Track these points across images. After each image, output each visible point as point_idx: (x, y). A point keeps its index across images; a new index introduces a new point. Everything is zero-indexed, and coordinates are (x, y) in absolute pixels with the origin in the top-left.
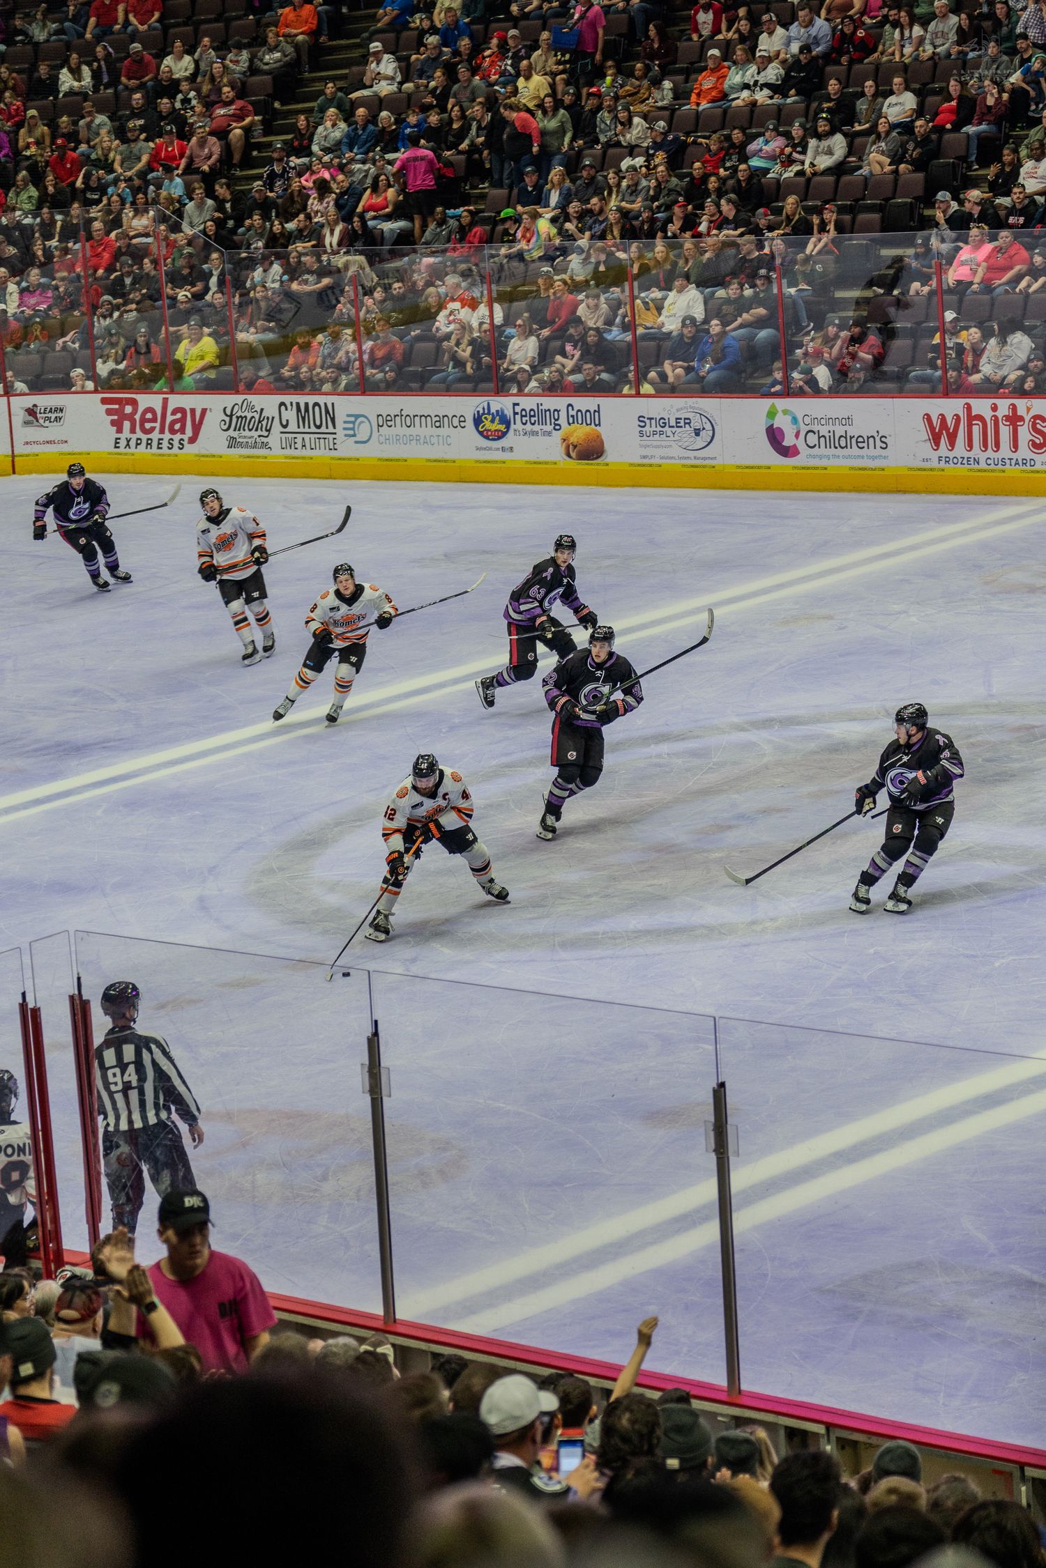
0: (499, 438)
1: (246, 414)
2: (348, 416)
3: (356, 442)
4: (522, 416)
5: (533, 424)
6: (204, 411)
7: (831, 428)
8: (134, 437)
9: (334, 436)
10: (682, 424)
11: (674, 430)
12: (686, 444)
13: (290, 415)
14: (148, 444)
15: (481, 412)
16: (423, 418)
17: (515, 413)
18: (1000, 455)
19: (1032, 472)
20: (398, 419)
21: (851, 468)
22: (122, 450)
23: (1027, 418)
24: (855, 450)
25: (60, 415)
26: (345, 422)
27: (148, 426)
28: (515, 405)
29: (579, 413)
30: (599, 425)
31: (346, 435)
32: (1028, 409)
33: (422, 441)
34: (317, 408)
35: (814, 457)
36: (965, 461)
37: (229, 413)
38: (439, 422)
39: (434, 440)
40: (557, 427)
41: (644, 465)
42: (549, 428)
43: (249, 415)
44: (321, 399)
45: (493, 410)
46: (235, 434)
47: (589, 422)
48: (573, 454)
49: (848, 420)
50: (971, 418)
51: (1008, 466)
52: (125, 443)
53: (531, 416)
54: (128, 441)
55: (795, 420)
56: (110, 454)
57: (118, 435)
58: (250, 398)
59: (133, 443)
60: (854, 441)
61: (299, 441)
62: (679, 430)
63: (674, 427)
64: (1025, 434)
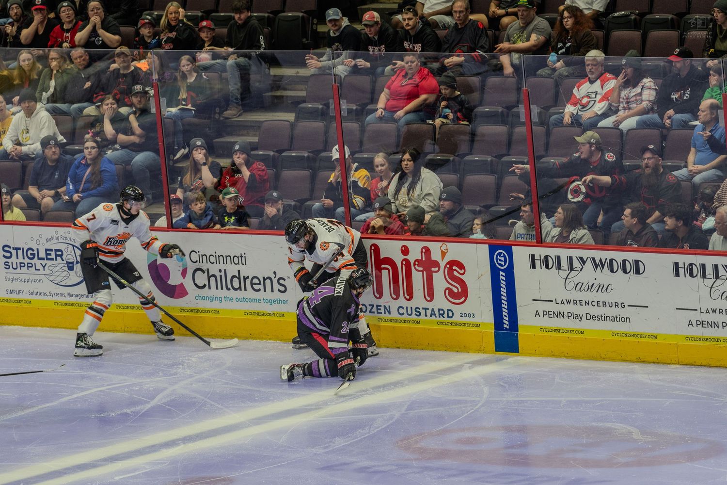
7: (222, 266)
10: (53, 256)
11: (44, 262)
12: (59, 279)
18: (413, 304)
19: (451, 324)
21: (246, 313)
23: (442, 264)
24: (250, 293)
32: (443, 254)
35: (204, 298)
36: (374, 309)
41: (11, 301)
49: (241, 259)
50: (380, 262)
51: (423, 317)
55: (181, 256)
60: (248, 282)
62: (49, 263)
63: (43, 259)
64: (440, 281)
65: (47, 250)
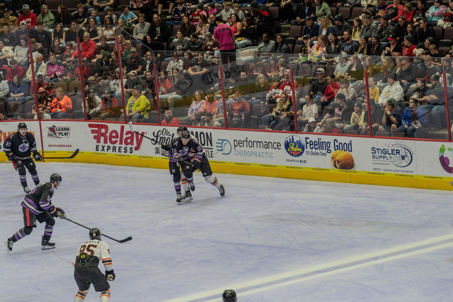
0: (299, 155)
1: (165, 136)
2: (219, 140)
3: (223, 154)
4: (310, 145)
5: (317, 149)
6: (143, 134)
8: (106, 145)
9: (212, 150)
10: (395, 153)
11: (391, 156)
12: (397, 164)
14: (113, 149)
15: (289, 141)
16: (258, 143)
17: (307, 143)
20: (245, 143)
22: (100, 152)
25: (67, 132)
26: (217, 143)
27: (113, 140)
28: (306, 138)
29: (341, 145)
30: (351, 151)
31: (218, 150)
33: (258, 155)
34: (202, 135)
37: (156, 135)
38: (267, 145)
39: (264, 155)
40: (329, 151)
41: (375, 174)
42: (324, 151)
43: (167, 137)
44: (205, 131)
45: (295, 141)
47: (346, 149)
48: (338, 166)
52: (102, 148)
53: (315, 145)
54: (103, 147)
56: (93, 153)
57: (98, 144)
58: (167, 128)
59: (106, 148)
62: (393, 156)
63: (390, 154)
65: (392, 150)
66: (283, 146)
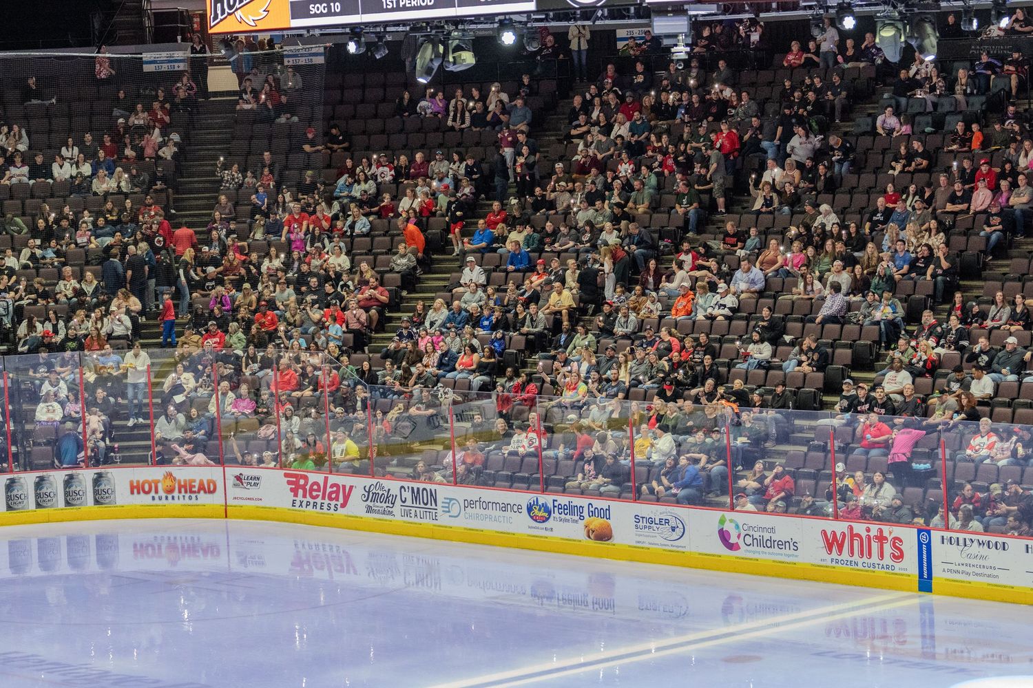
0: (544, 522)
1: (378, 491)
2: (445, 499)
3: (450, 516)
4: (559, 509)
5: (566, 515)
6: (351, 488)
7: (762, 534)
8: (305, 501)
9: (436, 511)
10: (663, 523)
11: (658, 526)
12: (666, 536)
13: (407, 495)
14: (314, 506)
15: (532, 503)
17: (554, 506)
18: (871, 561)
19: (893, 574)
21: (774, 562)
22: (297, 508)
23: (889, 539)
24: (776, 550)
25: (258, 482)
26: (443, 503)
27: (314, 494)
28: (554, 501)
29: (596, 510)
30: (609, 519)
31: (443, 511)
32: (890, 533)
34: (425, 492)
36: (849, 563)
37: (367, 489)
38: (505, 507)
39: (501, 519)
40: (582, 518)
41: (638, 548)
42: (576, 518)
43: (381, 493)
44: (428, 487)
45: (540, 503)
46: (371, 504)
47: (602, 516)
48: (592, 536)
49: (772, 530)
50: (853, 536)
51: (876, 569)
52: (299, 504)
53: (564, 509)
54: (301, 502)
55: (737, 527)
56: (289, 510)
57: (295, 498)
58: (382, 481)
59: (304, 504)
61: (413, 512)
62: (661, 526)
63: (657, 524)
64: (888, 548)
65: (660, 519)
66: (525, 510)
